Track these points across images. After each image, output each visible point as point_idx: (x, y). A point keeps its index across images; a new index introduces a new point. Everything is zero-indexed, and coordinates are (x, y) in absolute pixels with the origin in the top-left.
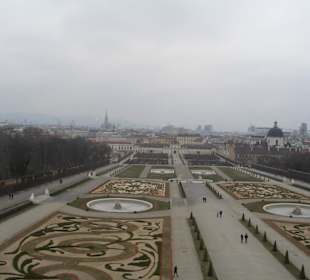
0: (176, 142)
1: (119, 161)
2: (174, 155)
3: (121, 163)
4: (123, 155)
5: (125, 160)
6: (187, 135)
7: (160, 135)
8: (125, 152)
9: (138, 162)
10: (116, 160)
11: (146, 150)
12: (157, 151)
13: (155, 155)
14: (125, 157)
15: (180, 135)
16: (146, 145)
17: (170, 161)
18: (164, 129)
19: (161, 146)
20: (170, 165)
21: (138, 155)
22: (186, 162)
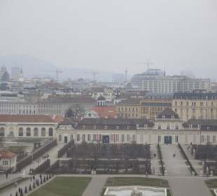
0: (170, 115)
1: (20, 168)
3: (25, 173)
4: (29, 150)
5: (35, 165)
6: (198, 95)
8: (37, 142)
11: (90, 136)
12: (121, 137)
13: (115, 150)
14: (36, 156)
15: (180, 95)
16: (90, 124)
18: (138, 79)
21: (69, 149)
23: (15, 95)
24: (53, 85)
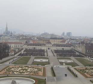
0: (49, 43)
1: (15, 54)
2: (48, 50)
3: (16, 56)
4: (17, 50)
5: (18, 54)
7: (40, 38)
8: (19, 49)
9: (26, 55)
10: (13, 54)
11: (31, 47)
12: (38, 48)
13: (37, 51)
14: (18, 52)
16: (31, 45)
17: (46, 54)
18: (42, 35)
19: (41, 45)
20: (46, 56)
21: (26, 50)
22: (55, 54)
23: (14, 38)
24: (23, 36)
